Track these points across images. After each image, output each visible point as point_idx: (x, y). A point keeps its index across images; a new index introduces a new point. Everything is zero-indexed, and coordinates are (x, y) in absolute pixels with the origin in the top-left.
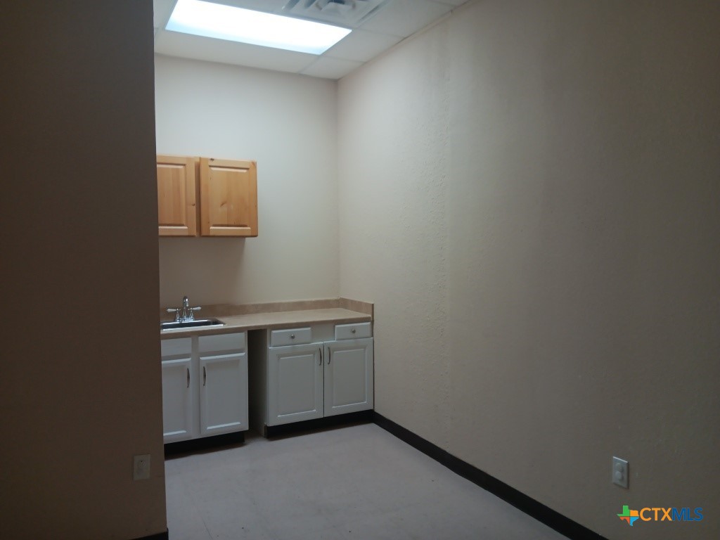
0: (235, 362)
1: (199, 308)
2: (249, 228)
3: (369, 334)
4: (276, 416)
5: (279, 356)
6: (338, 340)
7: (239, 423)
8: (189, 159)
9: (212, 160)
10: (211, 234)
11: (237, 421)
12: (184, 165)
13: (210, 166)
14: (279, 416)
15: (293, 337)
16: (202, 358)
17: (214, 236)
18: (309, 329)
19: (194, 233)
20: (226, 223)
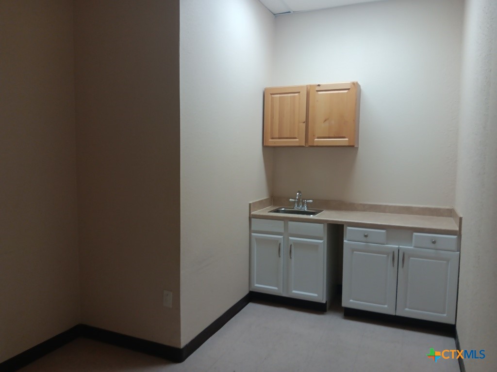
0: (315, 247)
1: (311, 201)
2: (347, 139)
3: (454, 247)
4: (349, 301)
5: (353, 250)
6: (415, 247)
7: (316, 295)
8: (302, 87)
9: (319, 85)
10: (315, 144)
11: (315, 293)
12: (299, 92)
13: (318, 91)
14: (351, 301)
15: (366, 236)
16: (291, 238)
17: (317, 146)
18: (384, 231)
19: (303, 144)
20: (327, 136)
